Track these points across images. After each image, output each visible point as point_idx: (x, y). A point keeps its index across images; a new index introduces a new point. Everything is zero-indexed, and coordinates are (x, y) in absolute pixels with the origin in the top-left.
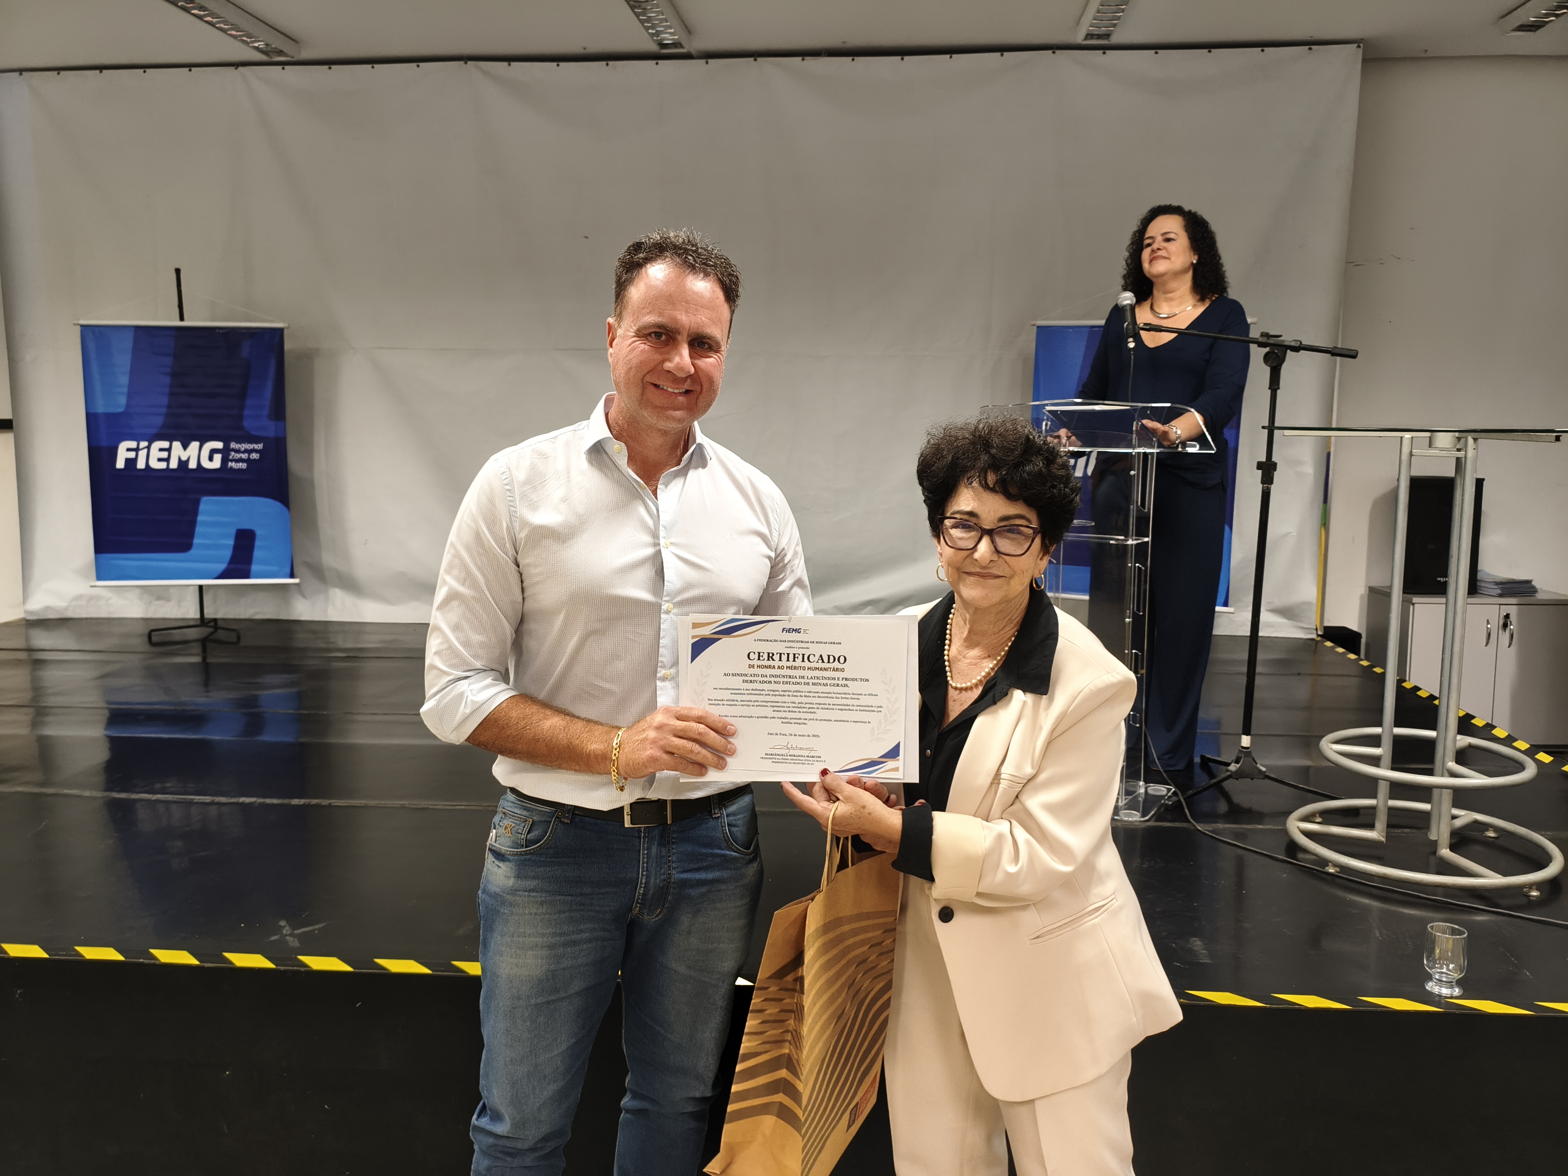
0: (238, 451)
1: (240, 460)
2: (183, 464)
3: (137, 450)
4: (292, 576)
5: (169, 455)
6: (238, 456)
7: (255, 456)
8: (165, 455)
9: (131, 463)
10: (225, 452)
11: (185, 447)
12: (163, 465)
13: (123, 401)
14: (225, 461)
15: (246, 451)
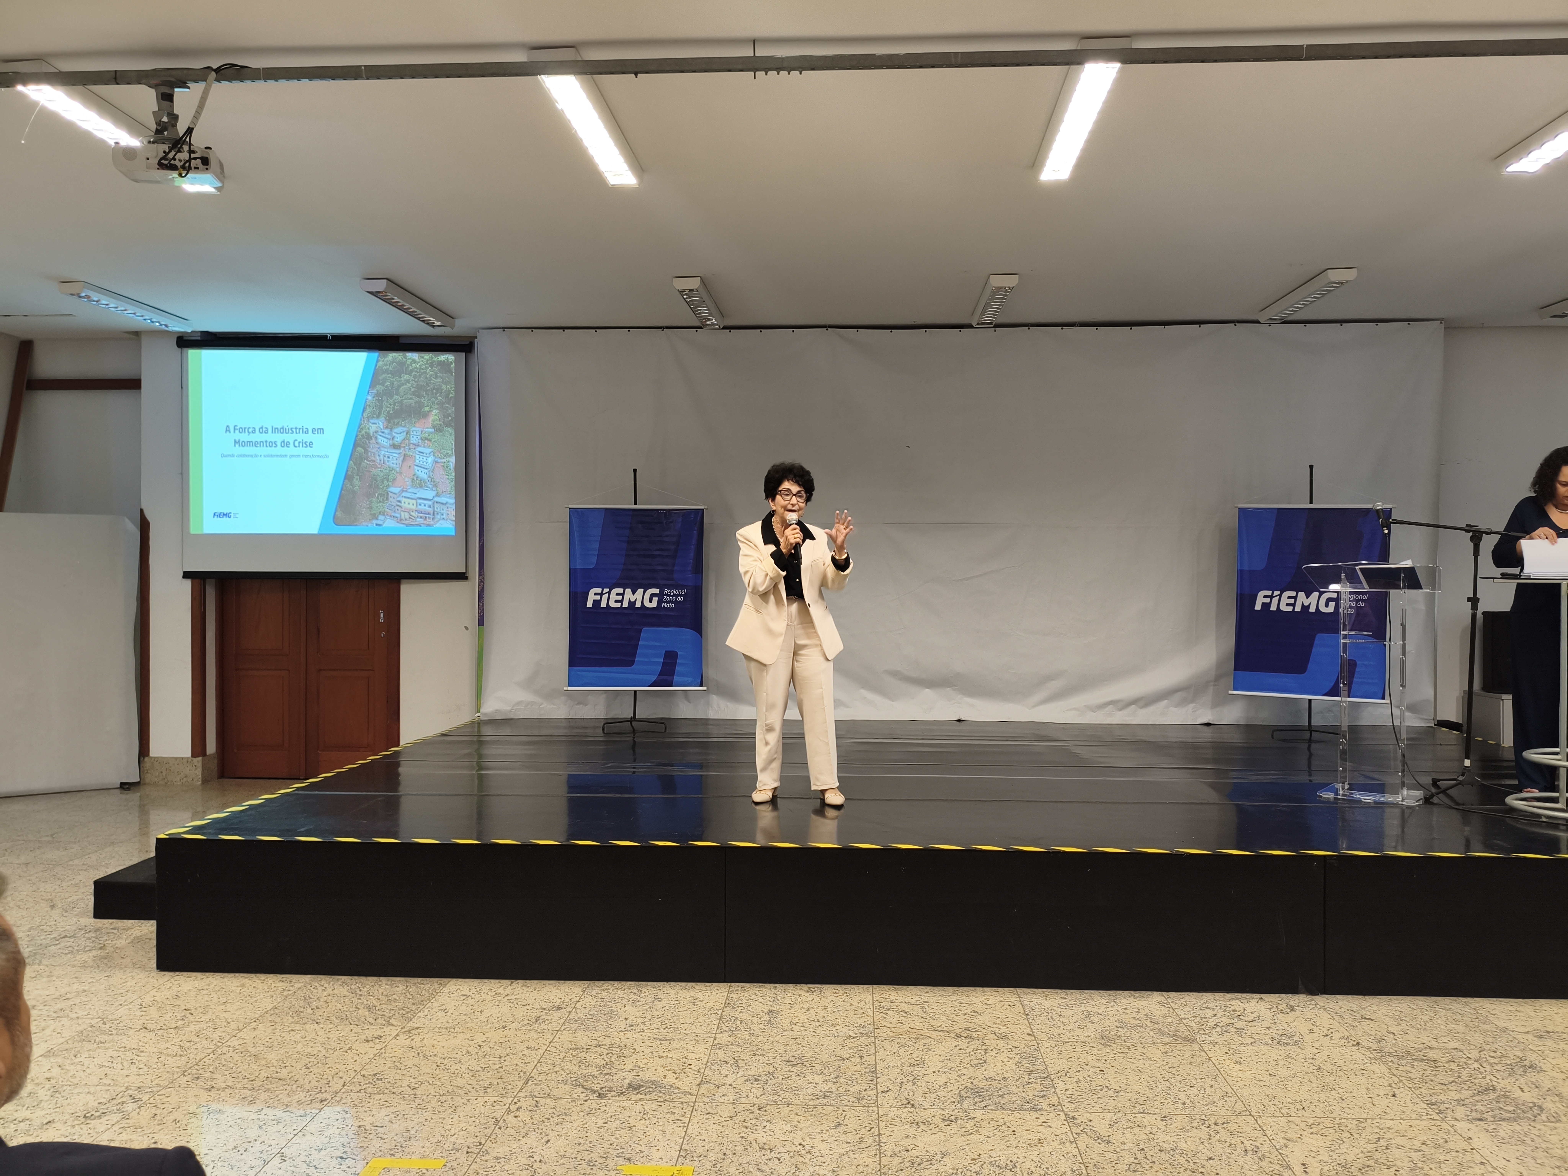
0: (669, 595)
1: (671, 602)
2: (632, 604)
3: (601, 594)
4: (701, 685)
5: (623, 598)
6: (669, 599)
7: (680, 599)
8: (620, 598)
9: (597, 603)
10: (660, 596)
11: (634, 593)
12: (618, 605)
13: (594, 560)
14: (660, 602)
15: (674, 595)
